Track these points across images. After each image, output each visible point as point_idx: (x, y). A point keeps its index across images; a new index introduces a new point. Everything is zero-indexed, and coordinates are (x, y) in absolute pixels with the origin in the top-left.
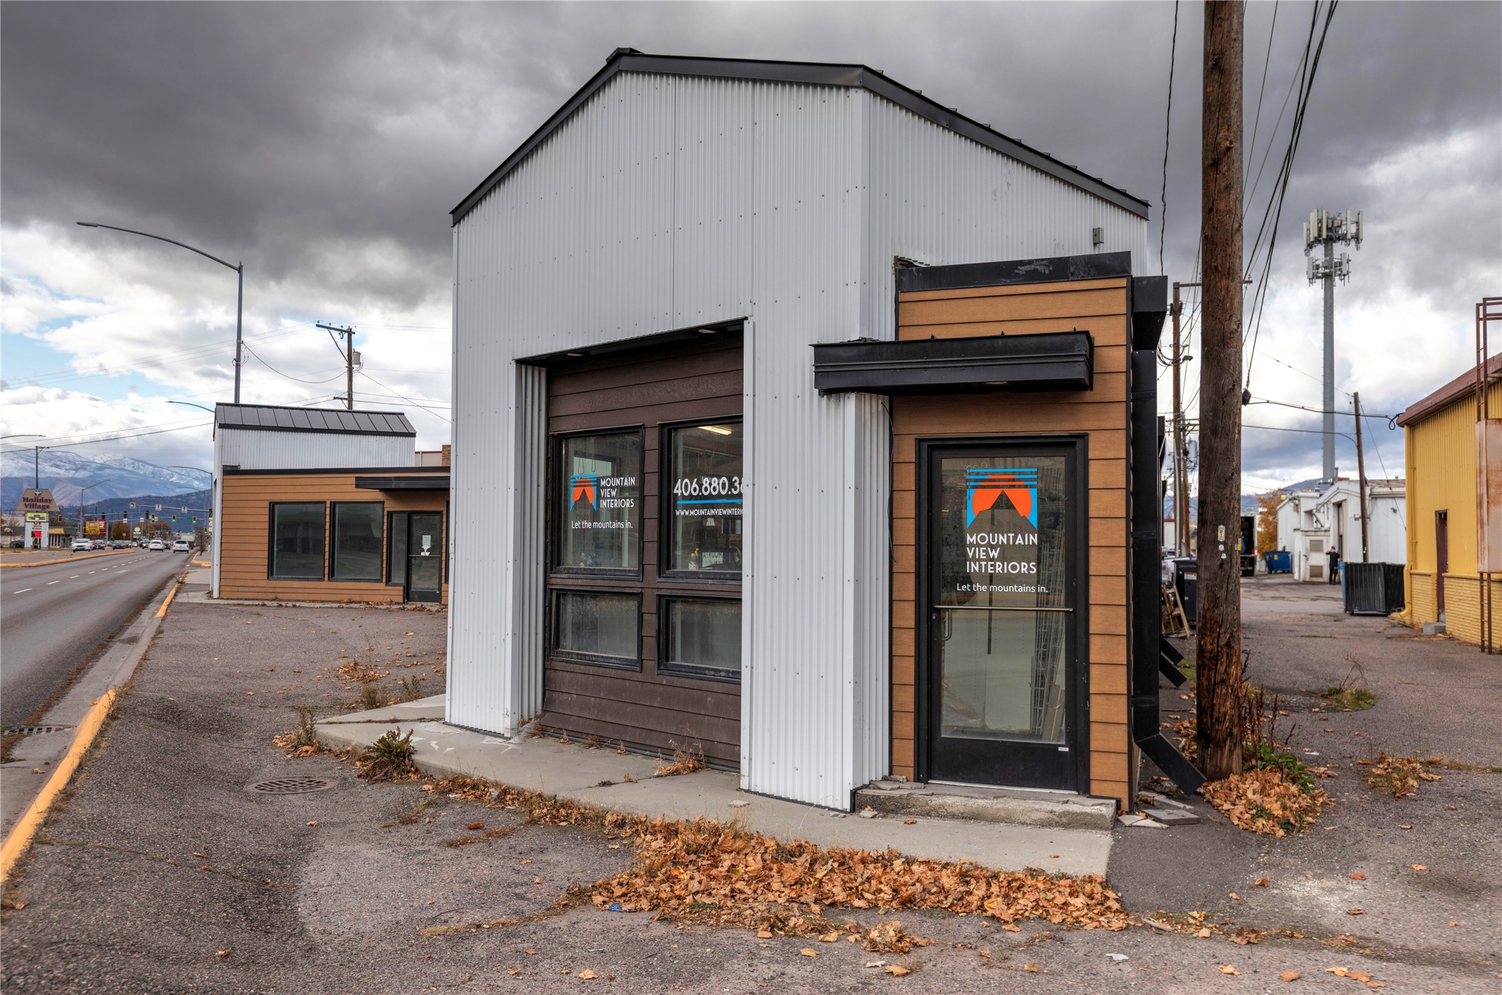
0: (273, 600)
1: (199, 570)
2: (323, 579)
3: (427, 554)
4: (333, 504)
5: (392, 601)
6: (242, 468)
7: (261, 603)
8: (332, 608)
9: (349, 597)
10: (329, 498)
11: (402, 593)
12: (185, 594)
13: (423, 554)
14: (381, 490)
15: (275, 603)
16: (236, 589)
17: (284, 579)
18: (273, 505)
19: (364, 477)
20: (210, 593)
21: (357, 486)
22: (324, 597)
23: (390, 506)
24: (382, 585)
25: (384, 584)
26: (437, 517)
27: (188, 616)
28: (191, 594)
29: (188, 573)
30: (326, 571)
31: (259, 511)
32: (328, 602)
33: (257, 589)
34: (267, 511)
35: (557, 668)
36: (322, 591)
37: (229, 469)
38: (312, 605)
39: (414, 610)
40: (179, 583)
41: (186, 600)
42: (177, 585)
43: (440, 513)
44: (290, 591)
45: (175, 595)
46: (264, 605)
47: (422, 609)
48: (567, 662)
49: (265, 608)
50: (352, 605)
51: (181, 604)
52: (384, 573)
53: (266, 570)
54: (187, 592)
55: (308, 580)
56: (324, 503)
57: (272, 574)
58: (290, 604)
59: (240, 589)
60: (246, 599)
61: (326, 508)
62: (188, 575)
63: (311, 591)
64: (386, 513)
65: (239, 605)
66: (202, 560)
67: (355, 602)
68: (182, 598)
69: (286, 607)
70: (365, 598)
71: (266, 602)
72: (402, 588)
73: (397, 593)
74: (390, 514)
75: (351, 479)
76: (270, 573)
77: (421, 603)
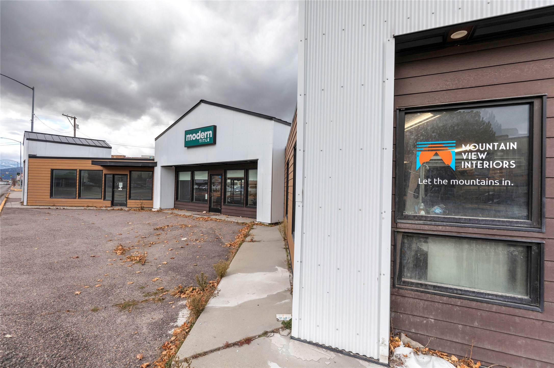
0: (53, 206)
1: (15, 192)
2: (76, 198)
3: (121, 189)
4: (80, 171)
5: (106, 206)
6: (38, 156)
7: (48, 207)
8: (81, 209)
9: (88, 205)
10: (78, 168)
11: (110, 203)
12: (9, 203)
13: (119, 189)
14: (102, 166)
15: (54, 207)
16: (35, 202)
17: (58, 198)
18: (53, 170)
19: (95, 161)
20: (22, 203)
21: (92, 164)
22: (76, 205)
23: (105, 172)
24: (102, 200)
25: (103, 200)
26: (126, 177)
27: (13, 215)
28: (12, 203)
29: (10, 193)
30: (77, 195)
31: (46, 172)
32: (78, 206)
33: (45, 202)
34: (50, 172)
35: (407, 295)
36: (75, 202)
37: (31, 156)
38: (72, 208)
39: (118, 210)
40: (6, 198)
41: (10, 206)
42: (5, 199)
43: (127, 175)
44: (61, 202)
45: (5, 204)
46: (49, 208)
47: (121, 210)
48: (422, 292)
49: (50, 210)
50: (89, 208)
51: (8, 209)
52: (103, 196)
53: (50, 195)
54: (10, 202)
55: (69, 198)
56: (76, 170)
57: (52, 196)
58: (62, 208)
59: (37, 202)
60: (40, 206)
61: (77, 172)
62: (10, 194)
63: (70, 202)
64: (103, 174)
65: (37, 208)
66: (15, 188)
67: (90, 207)
68: (9, 205)
69: (60, 209)
70: (94, 205)
71: (50, 207)
72: (110, 201)
73: (109, 203)
74: (105, 175)
75: (90, 161)
76: (51, 195)
77: (120, 207)
